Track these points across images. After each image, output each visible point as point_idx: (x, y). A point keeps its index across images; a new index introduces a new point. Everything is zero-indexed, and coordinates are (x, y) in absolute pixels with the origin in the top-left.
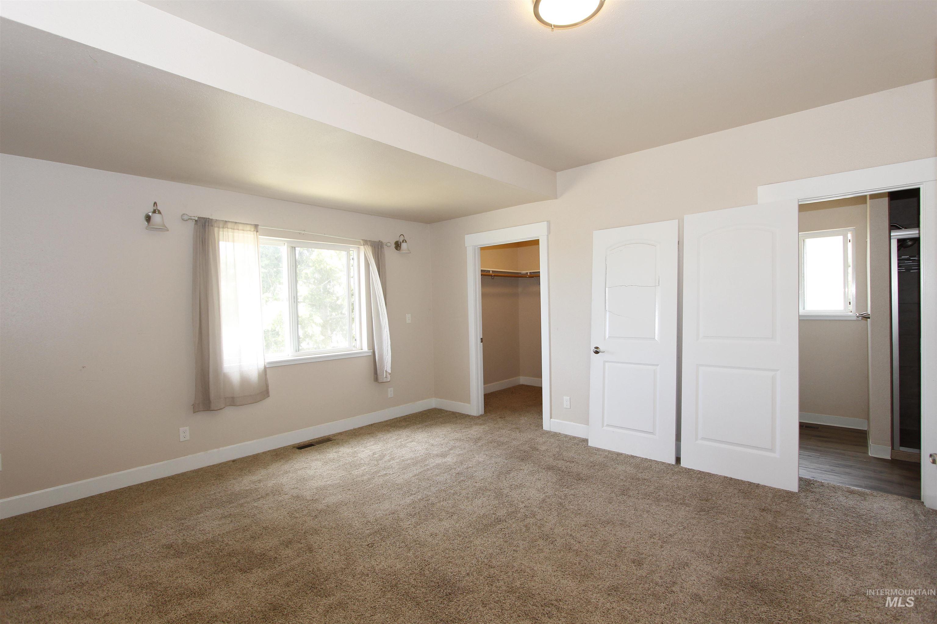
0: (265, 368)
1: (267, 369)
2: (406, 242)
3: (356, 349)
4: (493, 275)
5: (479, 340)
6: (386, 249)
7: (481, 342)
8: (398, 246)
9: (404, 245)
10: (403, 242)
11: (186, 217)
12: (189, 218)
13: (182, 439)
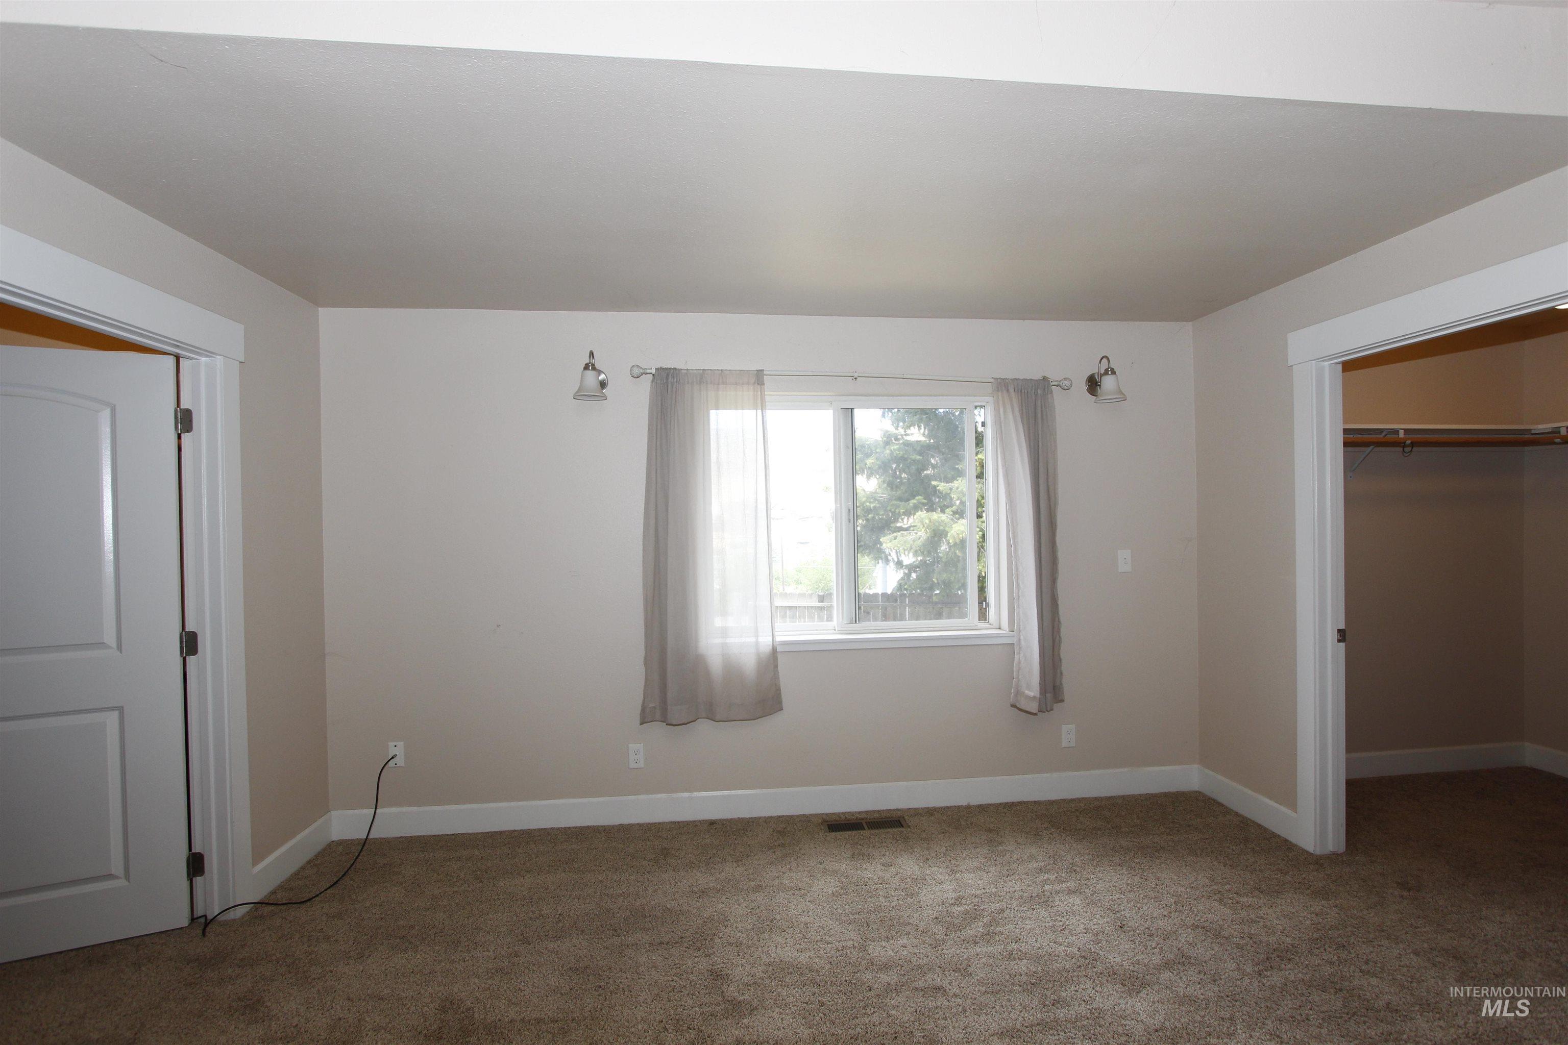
0: (774, 651)
1: (779, 656)
2: (1113, 372)
3: (987, 625)
4: (1408, 442)
5: (1331, 636)
6: (1057, 394)
7: (1339, 641)
8: (1093, 384)
9: (1108, 383)
10: (1106, 373)
11: (636, 371)
12: (641, 371)
13: (632, 765)
